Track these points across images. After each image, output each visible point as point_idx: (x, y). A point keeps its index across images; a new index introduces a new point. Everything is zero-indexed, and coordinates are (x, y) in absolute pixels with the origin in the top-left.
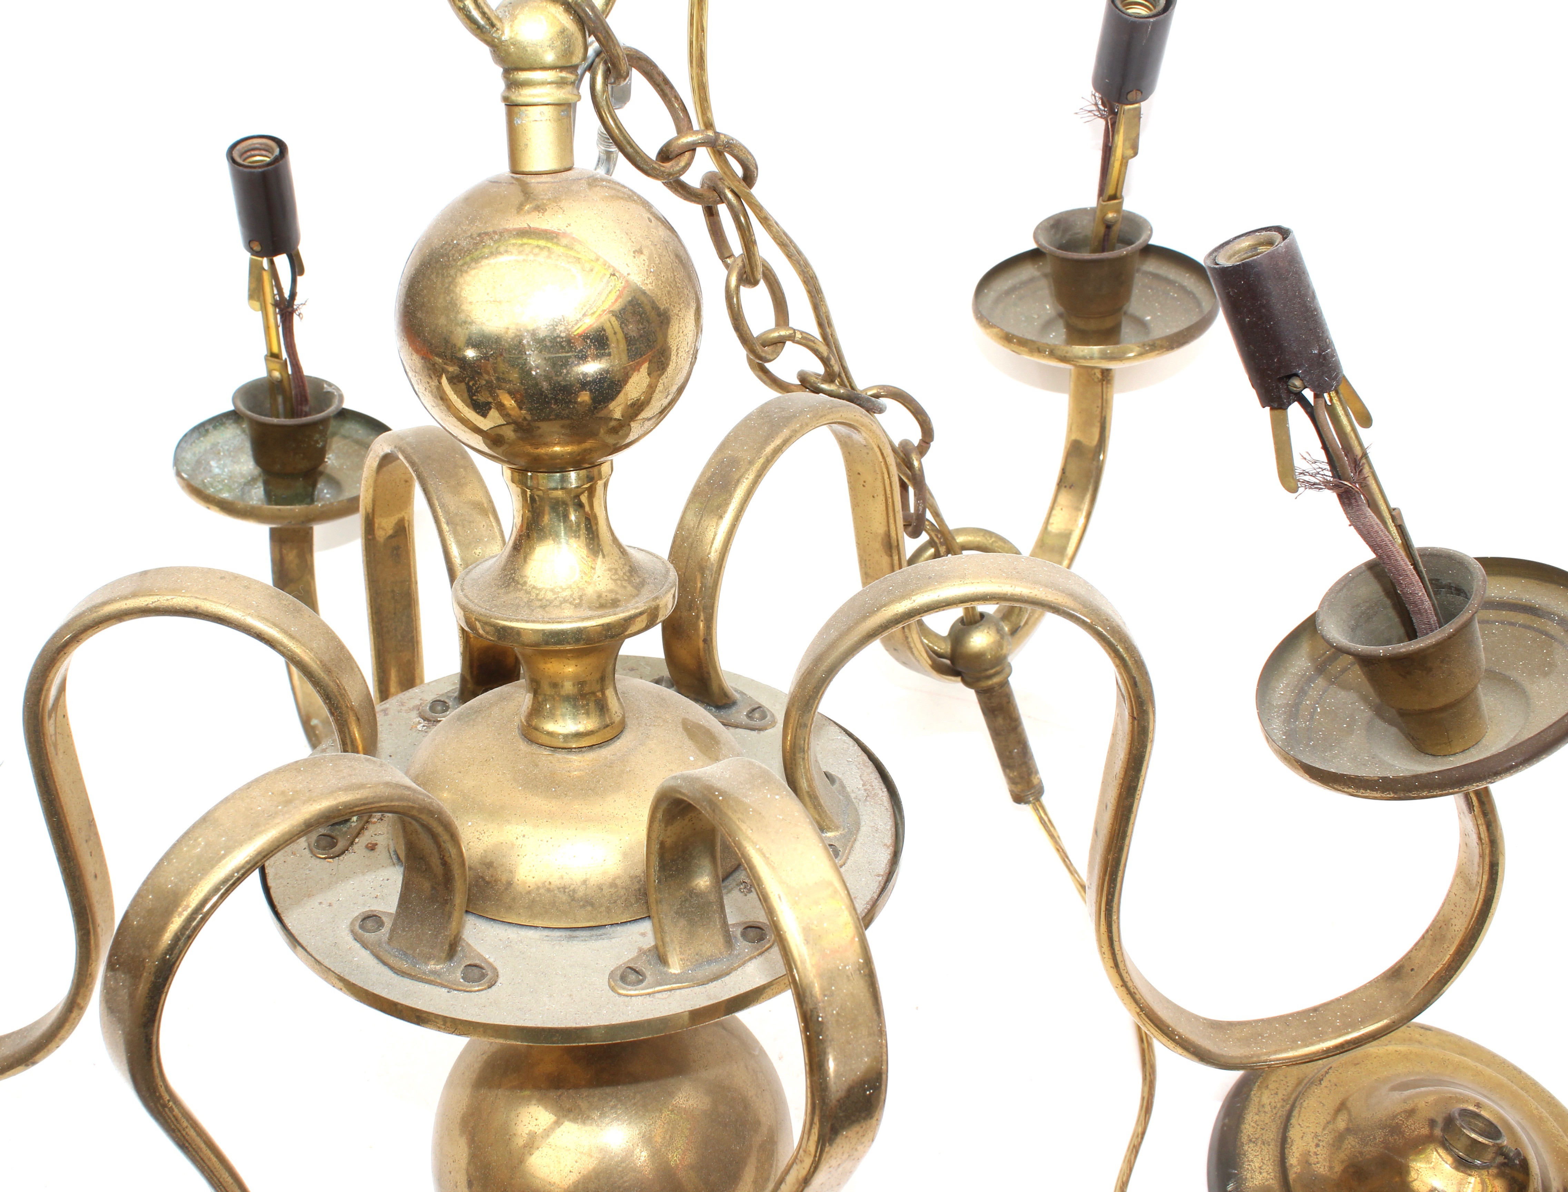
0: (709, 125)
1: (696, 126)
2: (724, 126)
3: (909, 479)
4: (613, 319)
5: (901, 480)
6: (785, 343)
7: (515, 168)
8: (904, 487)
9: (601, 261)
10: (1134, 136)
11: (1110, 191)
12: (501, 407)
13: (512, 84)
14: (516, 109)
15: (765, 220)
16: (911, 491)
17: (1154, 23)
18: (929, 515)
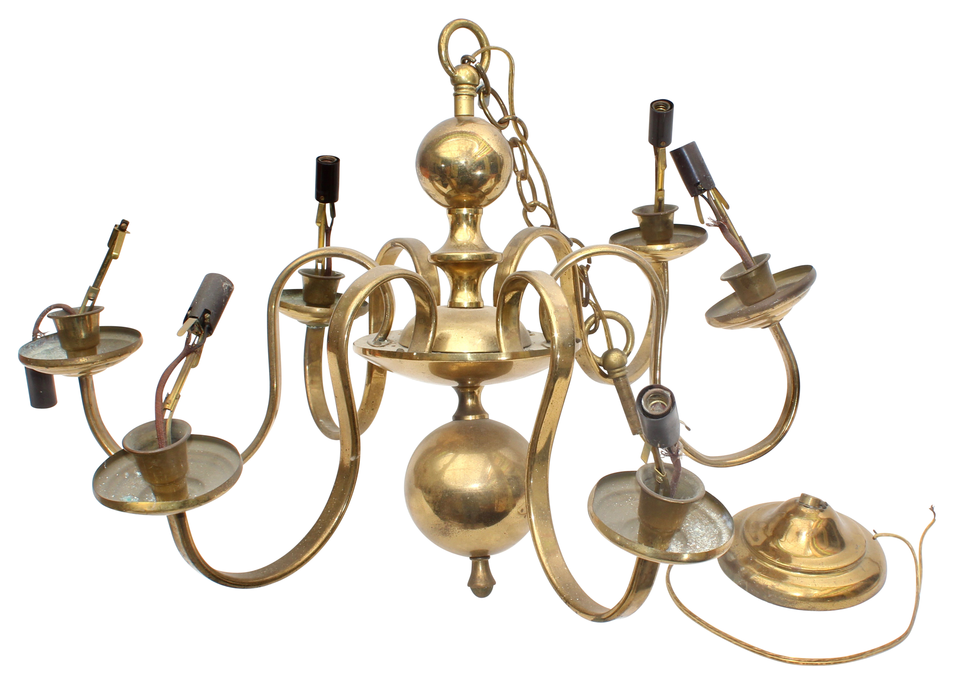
0: (513, 113)
1: (509, 114)
2: (518, 115)
3: (583, 279)
4: (487, 157)
5: (580, 278)
6: (536, 206)
7: (456, 115)
8: (581, 282)
9: (484, 141)
10: (664, 160)
11: (660, 188)
12: (452, 184)
13: (456, 89)
14: (458, 96)
15: (530, 152)
16: (584, 285)
17: (666, 113)
18: (591, 298)
